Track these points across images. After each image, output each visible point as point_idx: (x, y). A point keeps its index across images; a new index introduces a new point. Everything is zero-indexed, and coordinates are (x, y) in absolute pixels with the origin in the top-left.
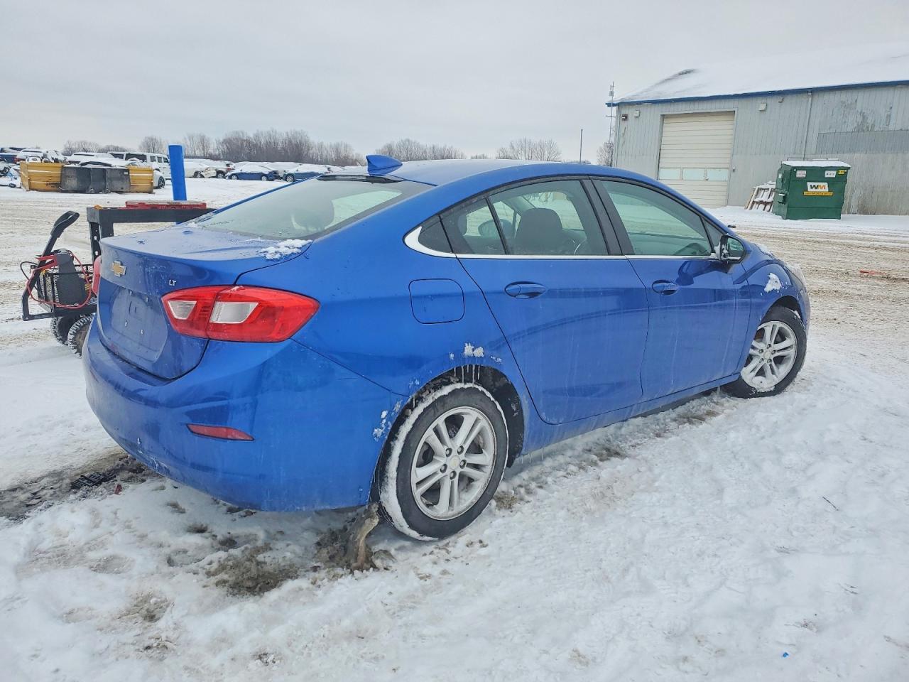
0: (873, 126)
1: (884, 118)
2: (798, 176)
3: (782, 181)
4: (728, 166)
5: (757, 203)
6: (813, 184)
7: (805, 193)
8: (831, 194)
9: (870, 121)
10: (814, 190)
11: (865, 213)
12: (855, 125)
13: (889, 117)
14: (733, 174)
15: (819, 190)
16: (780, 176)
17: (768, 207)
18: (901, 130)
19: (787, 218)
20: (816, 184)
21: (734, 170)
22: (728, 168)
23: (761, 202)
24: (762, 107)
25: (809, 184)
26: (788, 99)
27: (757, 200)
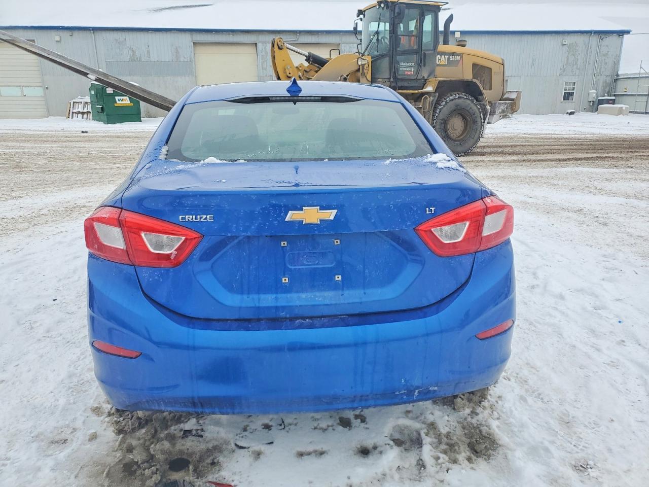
0: (140, 58)
1: (146, 53)
2: (108, 92)
3: (97, 96)
4: (41, 84)
5: (76, 113)
6: (119, 98)
7: (116, 105)
8: (132, 104)
9: (137, 54)
10: (121, 102)
11: (150, 117)
12: (129, 57)
13: (148, 52)
14: (47, 91)
15: (124, 102)
16: (93, 92)
17: (85, 116)
18: (158, 61)
19: (107, 124)
20: (121, 98)
21: (47, 88)
22: (41, 86)
23: (79, 113)
24: (58, 38)
25: (117, 98)
26: (76, 33)
27: (75, 111)
